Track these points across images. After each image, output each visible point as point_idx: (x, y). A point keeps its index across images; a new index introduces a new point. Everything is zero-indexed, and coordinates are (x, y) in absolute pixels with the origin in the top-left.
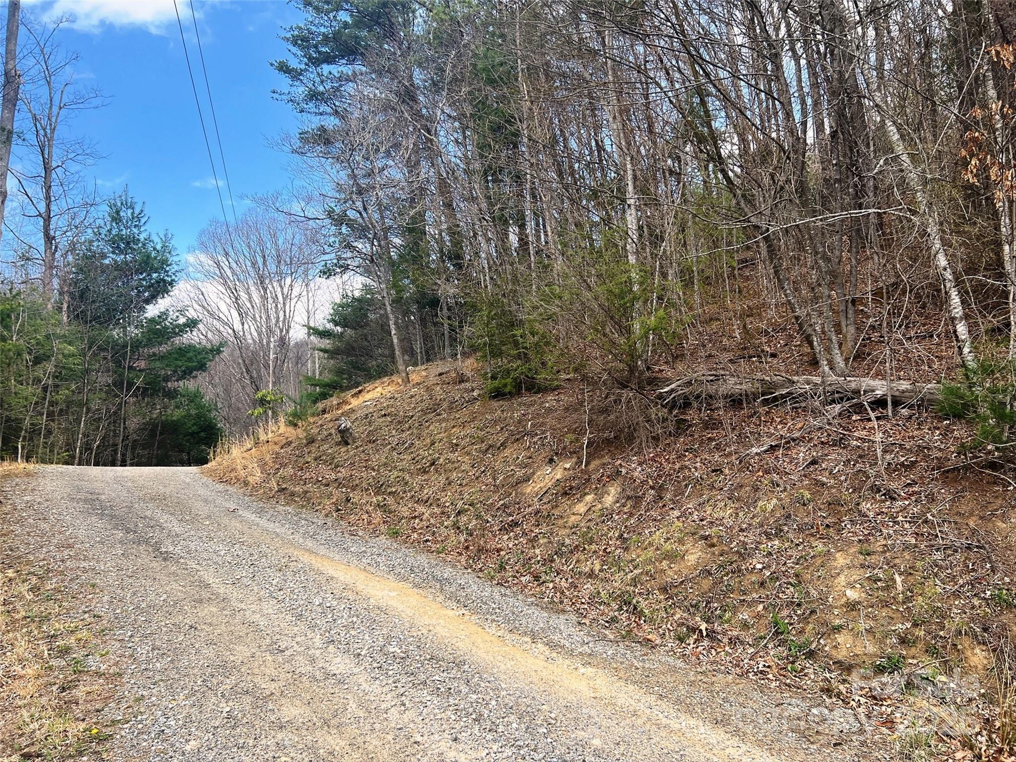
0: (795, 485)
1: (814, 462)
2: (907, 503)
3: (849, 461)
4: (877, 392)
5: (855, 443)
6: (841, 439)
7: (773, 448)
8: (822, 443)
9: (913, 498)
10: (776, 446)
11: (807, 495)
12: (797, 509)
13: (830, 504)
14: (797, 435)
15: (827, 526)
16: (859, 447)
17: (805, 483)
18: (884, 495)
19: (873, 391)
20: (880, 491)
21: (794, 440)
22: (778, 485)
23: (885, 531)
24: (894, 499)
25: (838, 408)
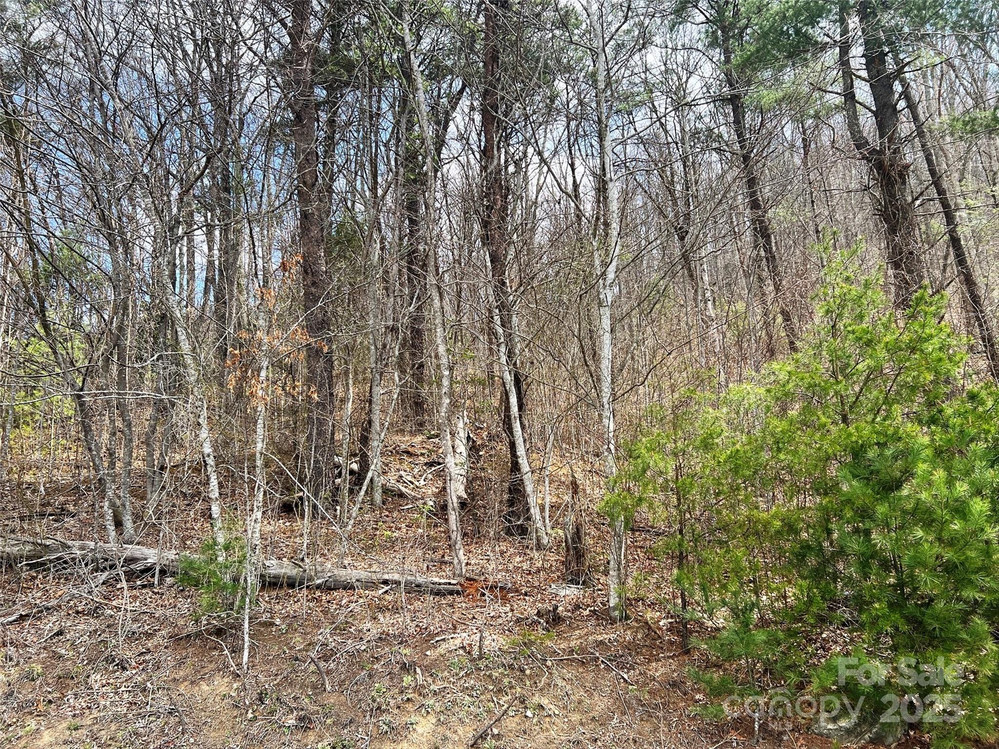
0: (30, 658)
1: (60, 633)
2: (134, 672)
3: (95, 631)
4: (149, 561)
5: (109, 611)
6: (97, 607)
7: (22, 618)
8: (78, 612)
9: (141, 667)
10: (27, 615)
11: (38, 668)
12: (22, 686)
13: (60, 678)
14: (53, 603)
15: (50, 702)
16: (111, 616)
17: (41, 656)
18: (117, 665)
19: (146, 559)
20: (114, 661)
21: (48, 609)
22: (11, 659)
23: (103, 702)
24: (124, 669)
25: (104, 576)
